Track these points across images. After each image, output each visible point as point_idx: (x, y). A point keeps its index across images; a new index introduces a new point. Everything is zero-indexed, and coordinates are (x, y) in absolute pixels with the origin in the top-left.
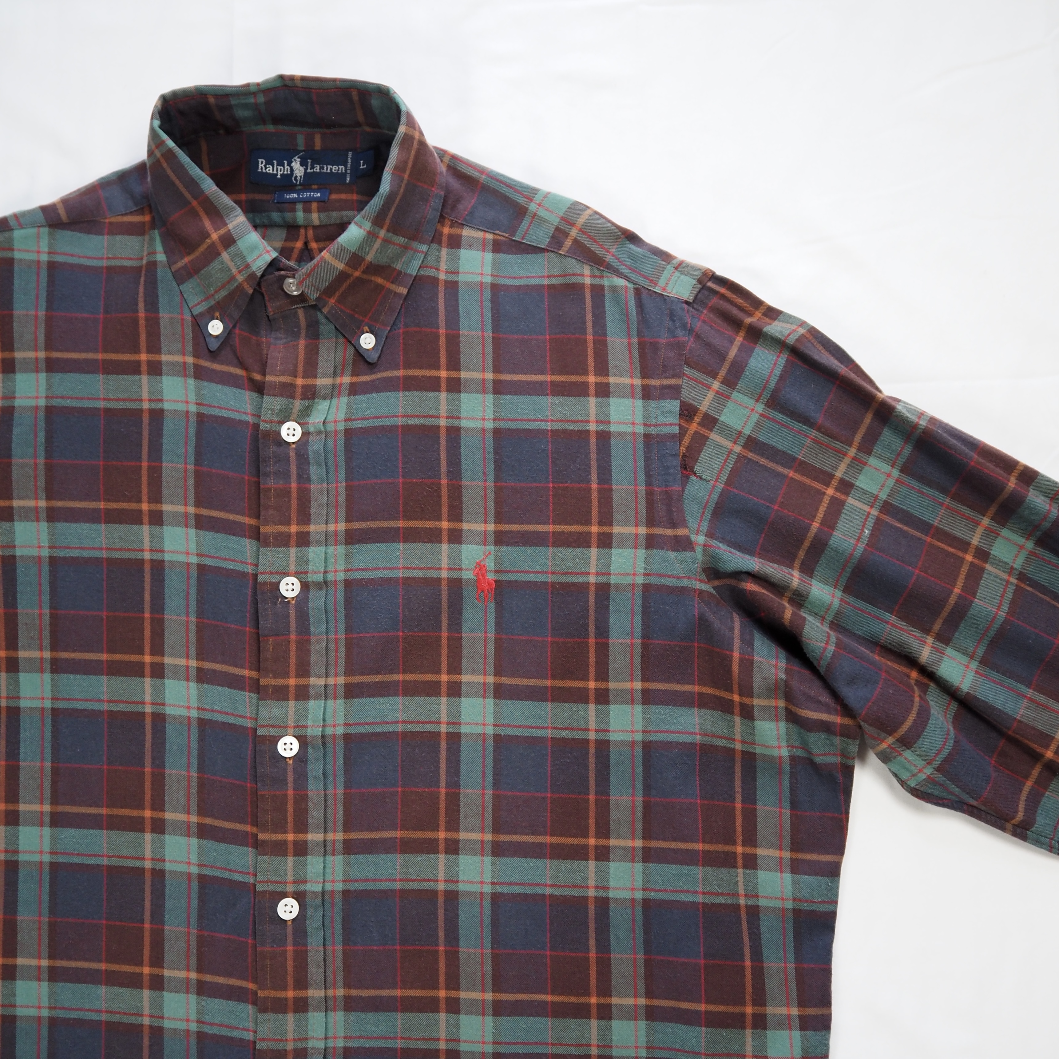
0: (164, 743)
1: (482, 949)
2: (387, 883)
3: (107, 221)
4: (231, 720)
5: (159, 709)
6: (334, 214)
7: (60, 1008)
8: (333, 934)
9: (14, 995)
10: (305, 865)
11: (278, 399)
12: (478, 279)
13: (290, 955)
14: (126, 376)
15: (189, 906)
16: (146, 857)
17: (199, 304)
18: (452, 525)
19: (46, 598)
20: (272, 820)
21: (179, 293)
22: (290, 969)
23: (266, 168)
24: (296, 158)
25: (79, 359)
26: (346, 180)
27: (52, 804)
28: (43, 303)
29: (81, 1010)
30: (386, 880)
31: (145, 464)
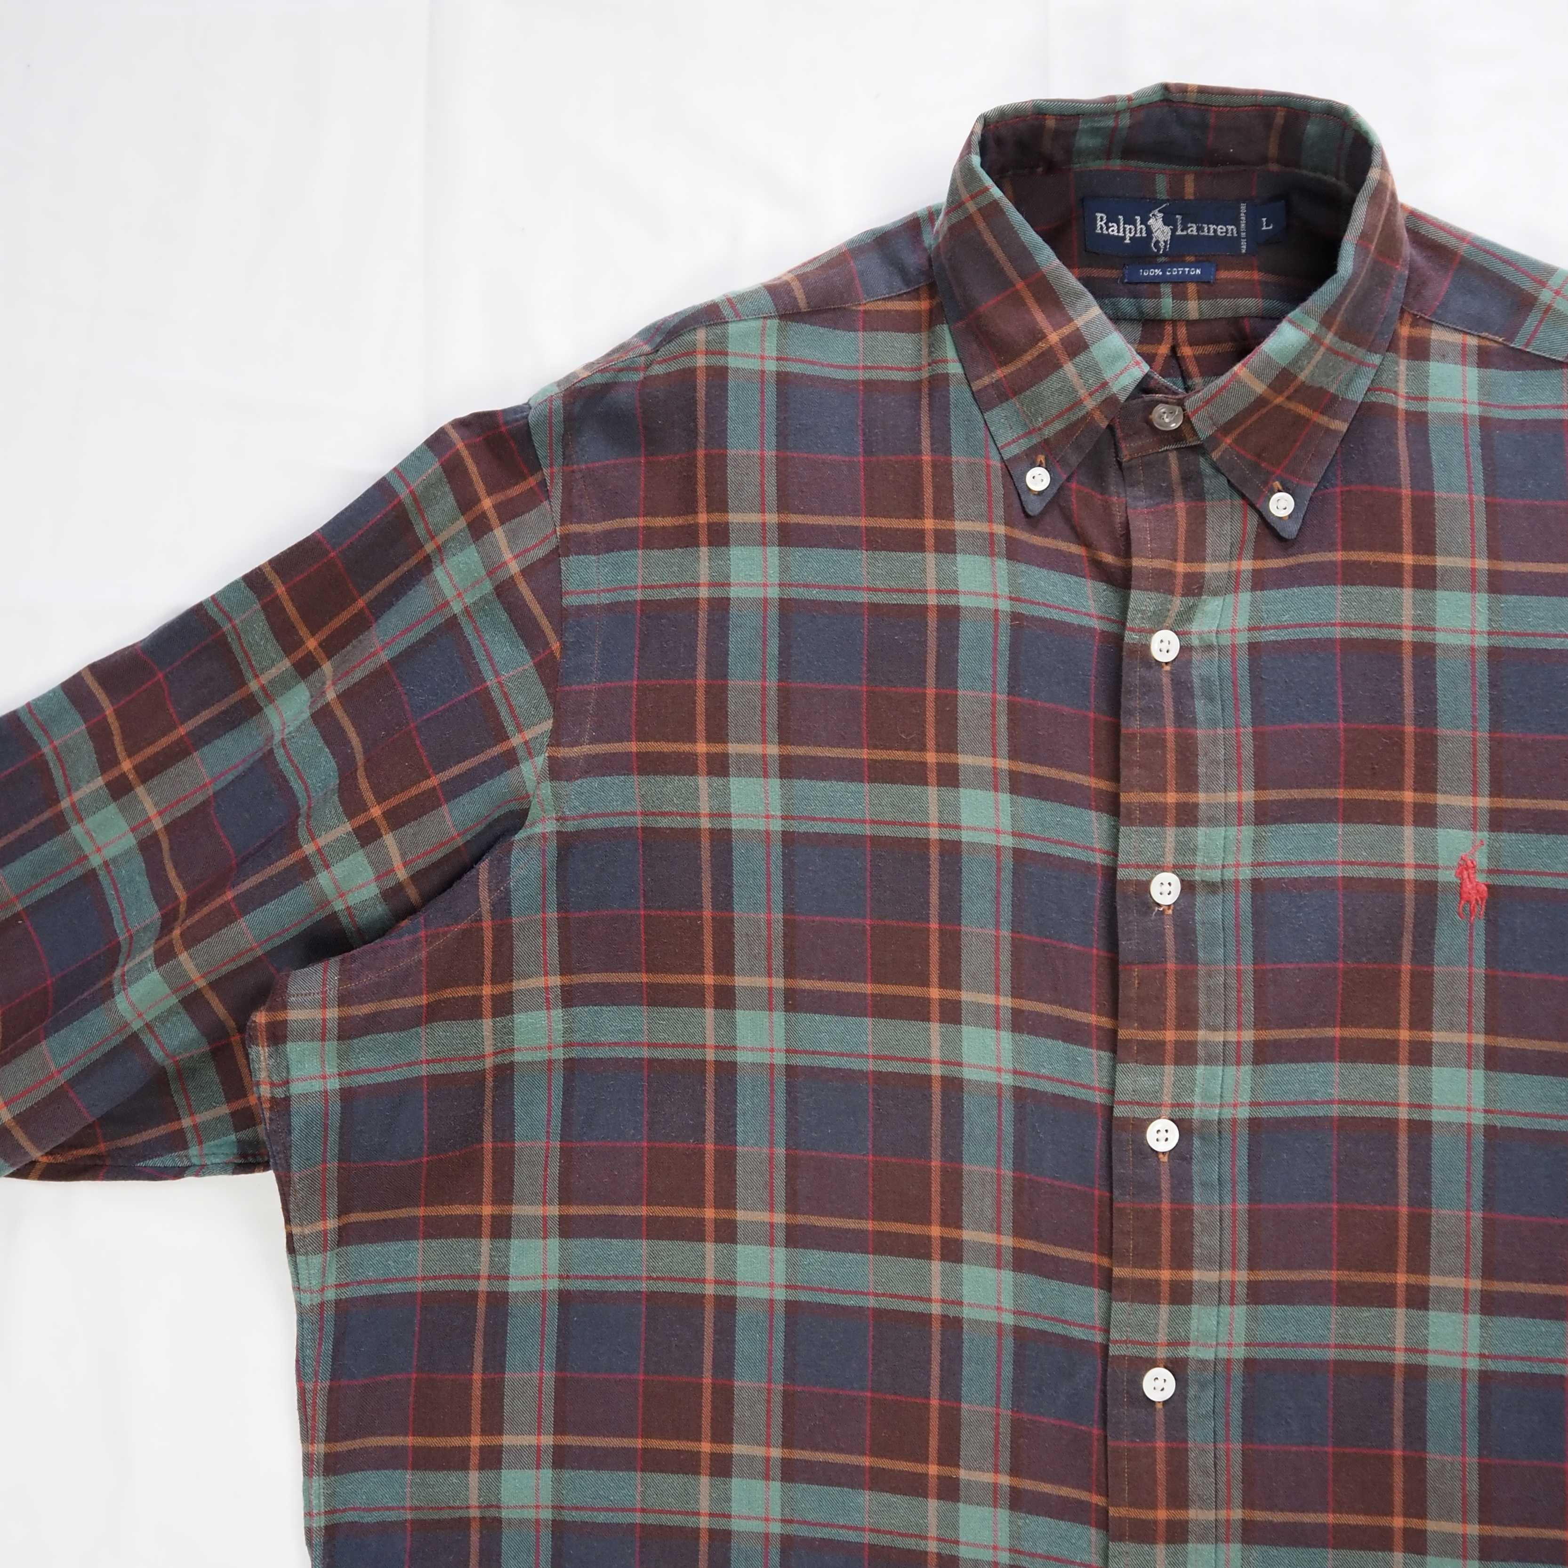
0: (960, 1124)
1: (1464, 1456)
2: (1315, 1350)
3: (861, 308)
4: (1068, 1091)
5: (953, 1071)
6: (1225, 302)
7: (799, 1522)
8: (1227, 1424)
9: (728, 1500)
10: (1187, 1319)
11: (1153, 595)
12: (1460, 409)
13: (1161, 1456)
14: (902, 554)
15: (999, 1375)
16: (933, 1297)
17: (1014, 441)
18: (1421, 797)
19: (777, 896)
20: (1135, 1248)
21: (982, 425)
22: (1161, 1476)
23: (1107, 229)
24: (1156, 212)
25: (830, 526)
26: (1240, 249)
27: (787, 1211)
28: (771, 439)
29: (833, 1526)
30: (1314, 1346)
31: (931, 692)
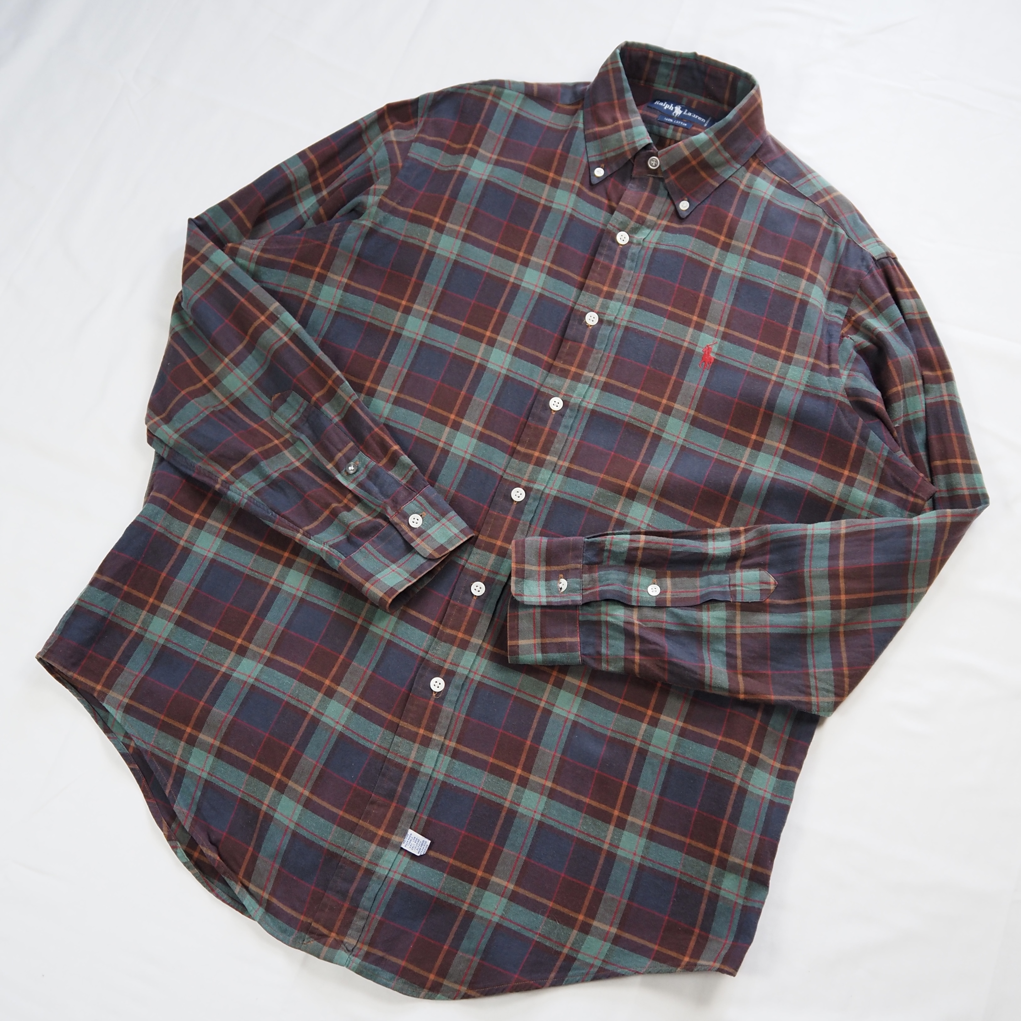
0: (479, 382)
2: (583, 501)
3: (557, 104)
4: (526, 381)
5: (484, 363)
8: (539, 519)
10: (539, 472)
11: (624, 216)
12: (763, 195)
13: (508, 521)
14: (537, 181)
15: (456, 476)
16: (442, 440)
17: (595, 156)
18: (699, 320)
19: (443, 282)
20: (529, 442)
21: (585, 147)
22: (504, 529)
23: (659, 104)
24: (679, 105)
27: (398, 392)
28: (505, 133)
30: (584, 499)
31: (530, 232)
